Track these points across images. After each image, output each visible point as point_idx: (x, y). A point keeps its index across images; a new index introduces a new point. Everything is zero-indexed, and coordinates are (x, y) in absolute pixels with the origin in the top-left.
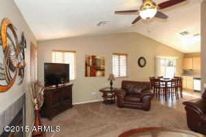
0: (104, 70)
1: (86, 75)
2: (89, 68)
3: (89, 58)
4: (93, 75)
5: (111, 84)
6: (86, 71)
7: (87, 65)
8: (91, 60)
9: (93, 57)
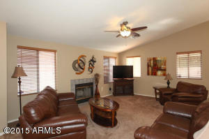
0: (165, 70)
1: (148, 74)
2: (150, 68)
3: (150, 60)
4: (154, 74)
5: (168, 83)
6: (148, 71)
7: (148, 66)
8: (152, 62)
9: (154, 59)
